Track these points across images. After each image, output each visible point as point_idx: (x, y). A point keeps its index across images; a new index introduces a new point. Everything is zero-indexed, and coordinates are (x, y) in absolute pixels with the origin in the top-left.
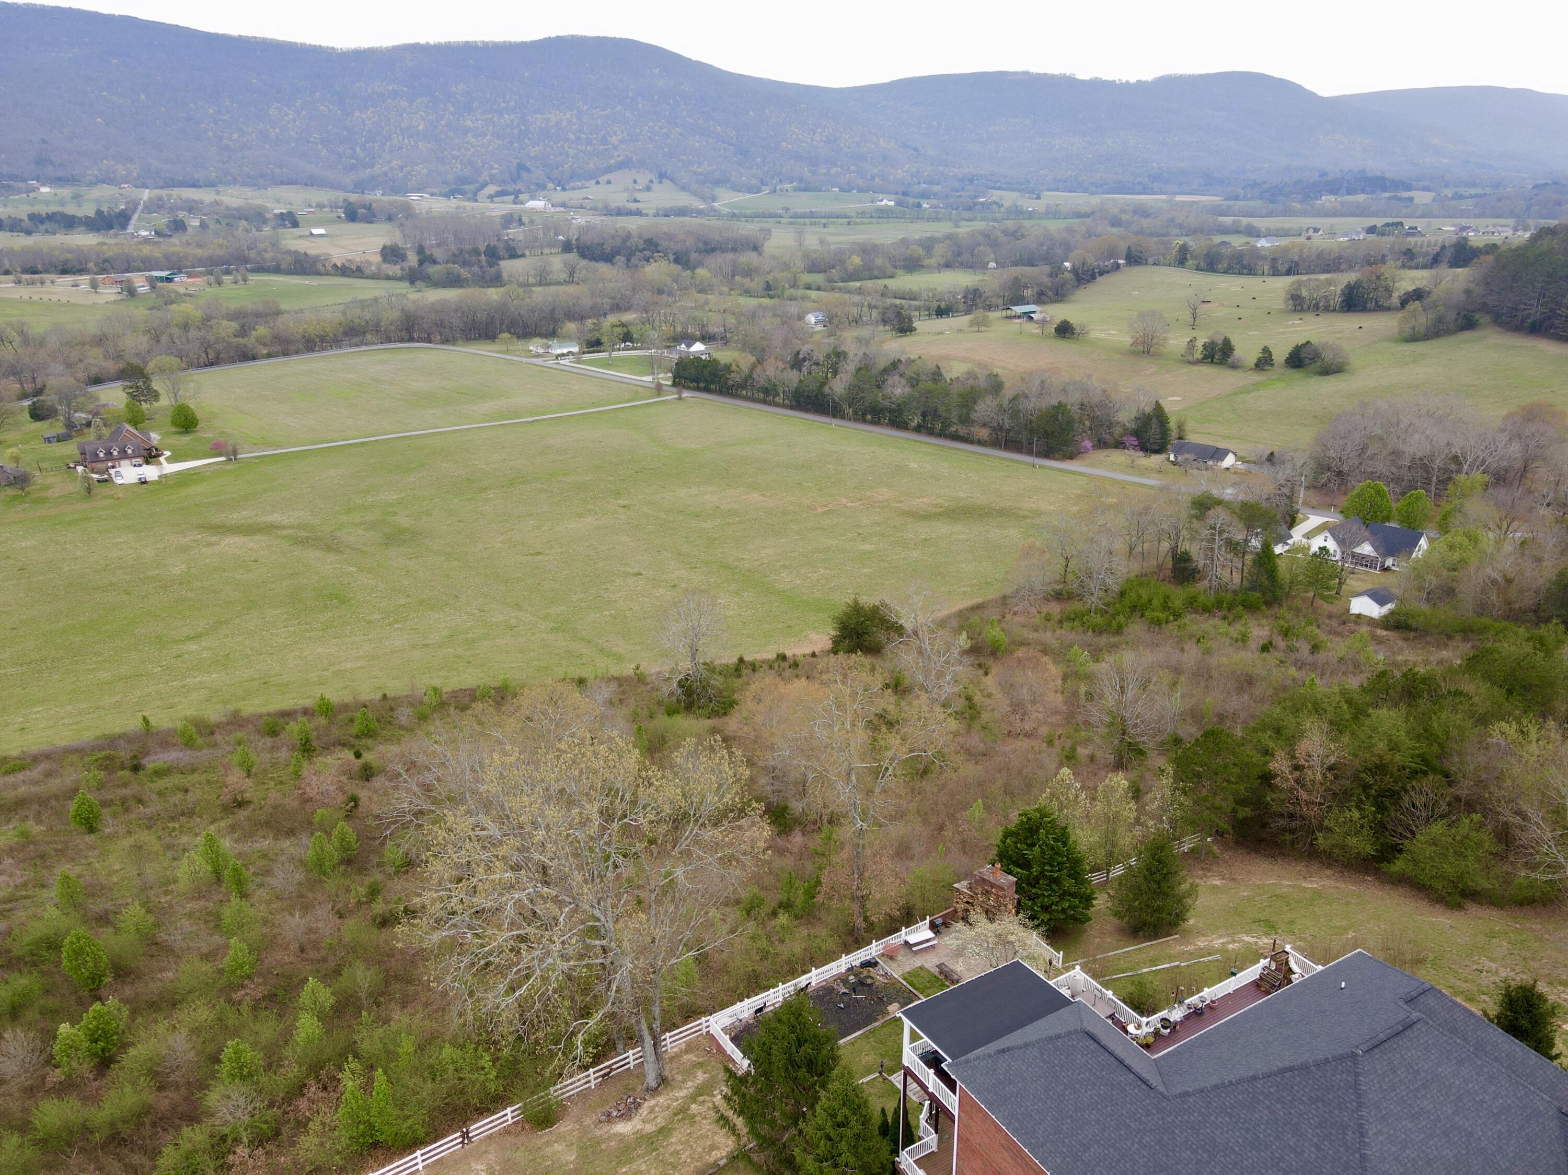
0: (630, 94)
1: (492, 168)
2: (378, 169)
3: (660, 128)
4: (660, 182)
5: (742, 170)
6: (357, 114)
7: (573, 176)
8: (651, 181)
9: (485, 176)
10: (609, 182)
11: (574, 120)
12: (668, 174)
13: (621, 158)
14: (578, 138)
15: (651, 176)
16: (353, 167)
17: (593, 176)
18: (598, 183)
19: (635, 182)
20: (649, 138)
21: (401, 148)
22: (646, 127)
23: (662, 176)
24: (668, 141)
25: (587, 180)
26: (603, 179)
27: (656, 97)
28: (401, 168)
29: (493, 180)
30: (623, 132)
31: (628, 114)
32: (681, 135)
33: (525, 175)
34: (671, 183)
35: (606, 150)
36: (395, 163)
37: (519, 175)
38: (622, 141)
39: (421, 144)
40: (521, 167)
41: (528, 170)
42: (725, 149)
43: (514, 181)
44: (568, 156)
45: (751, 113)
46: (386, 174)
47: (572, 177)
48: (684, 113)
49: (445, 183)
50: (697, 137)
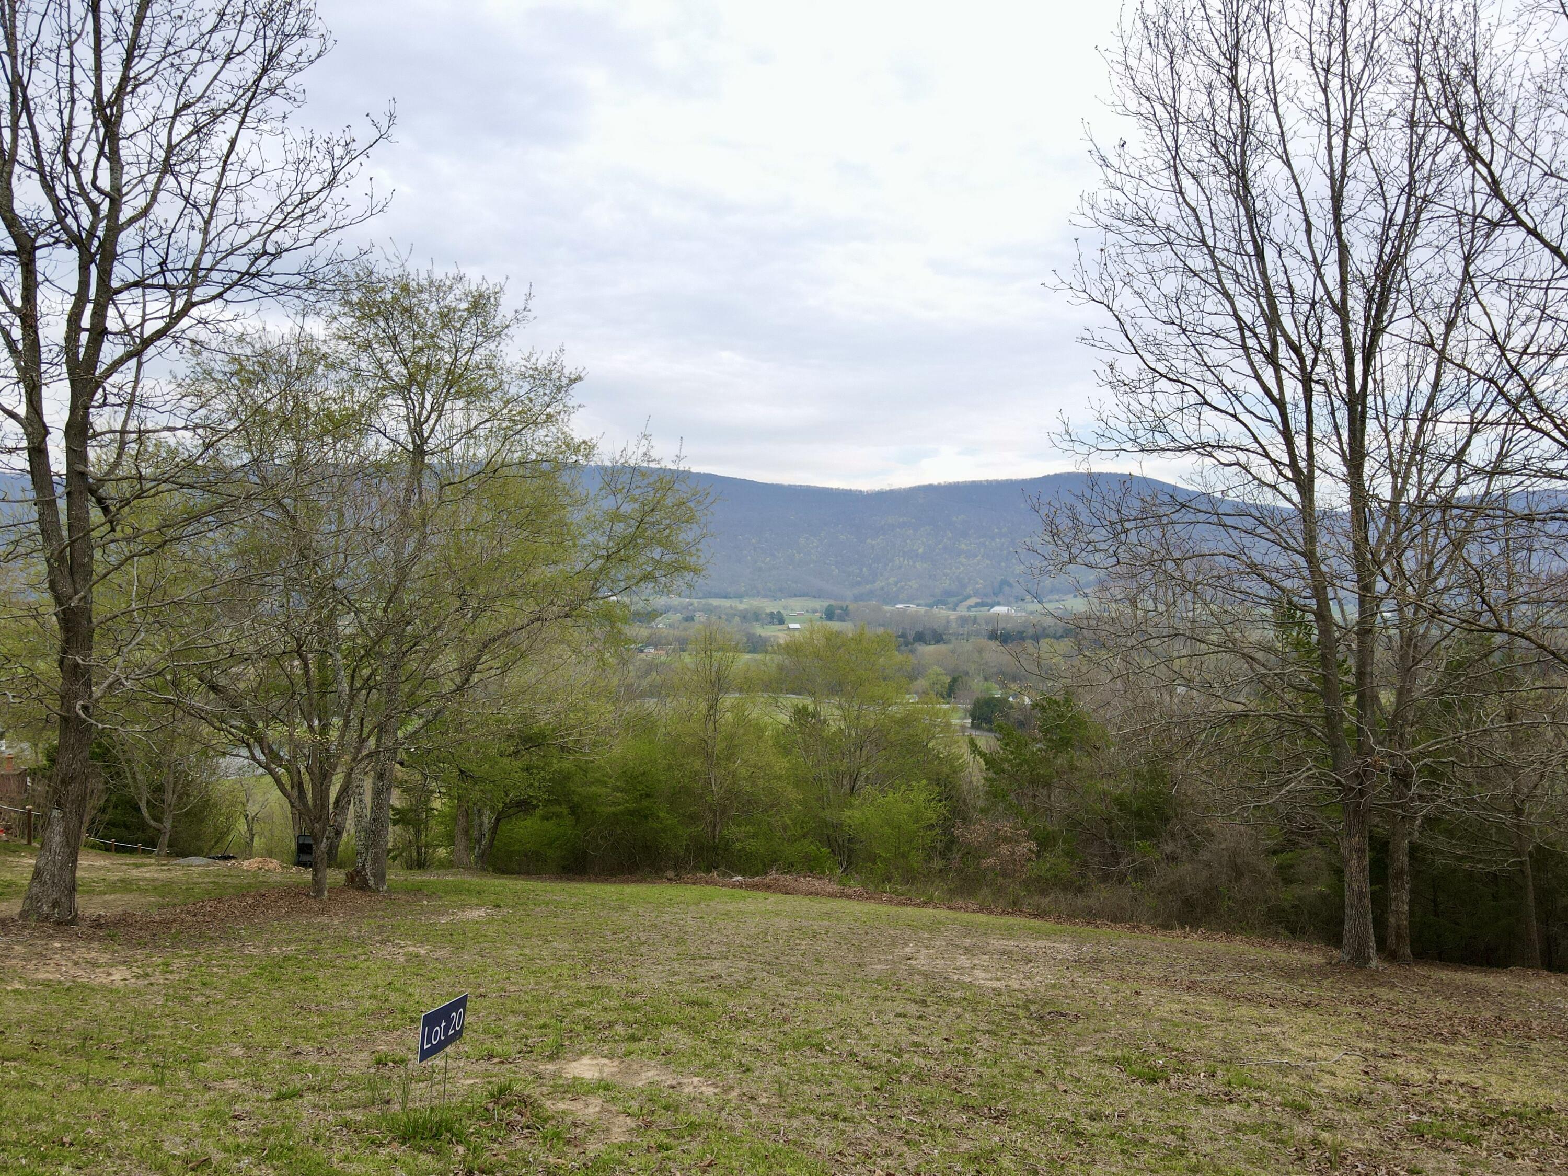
1: (977, 583)
2: (879, 584)
6: (869, 541)
7: (1052, 591)
9: (969, 590)
16: (859, 583)
18: (1076, 597)
21: (900, 567)
25: (1066, 594)
28: (896, 583)
29: (976, 594)
33: (1006, 590)
36: (892, 580)
37: (1001, 590)
39: (918, 565)
40: (1005, 582)
41: (1010, 586)
43: (995, 594)
46: (882, 589)
49: (932, 596)
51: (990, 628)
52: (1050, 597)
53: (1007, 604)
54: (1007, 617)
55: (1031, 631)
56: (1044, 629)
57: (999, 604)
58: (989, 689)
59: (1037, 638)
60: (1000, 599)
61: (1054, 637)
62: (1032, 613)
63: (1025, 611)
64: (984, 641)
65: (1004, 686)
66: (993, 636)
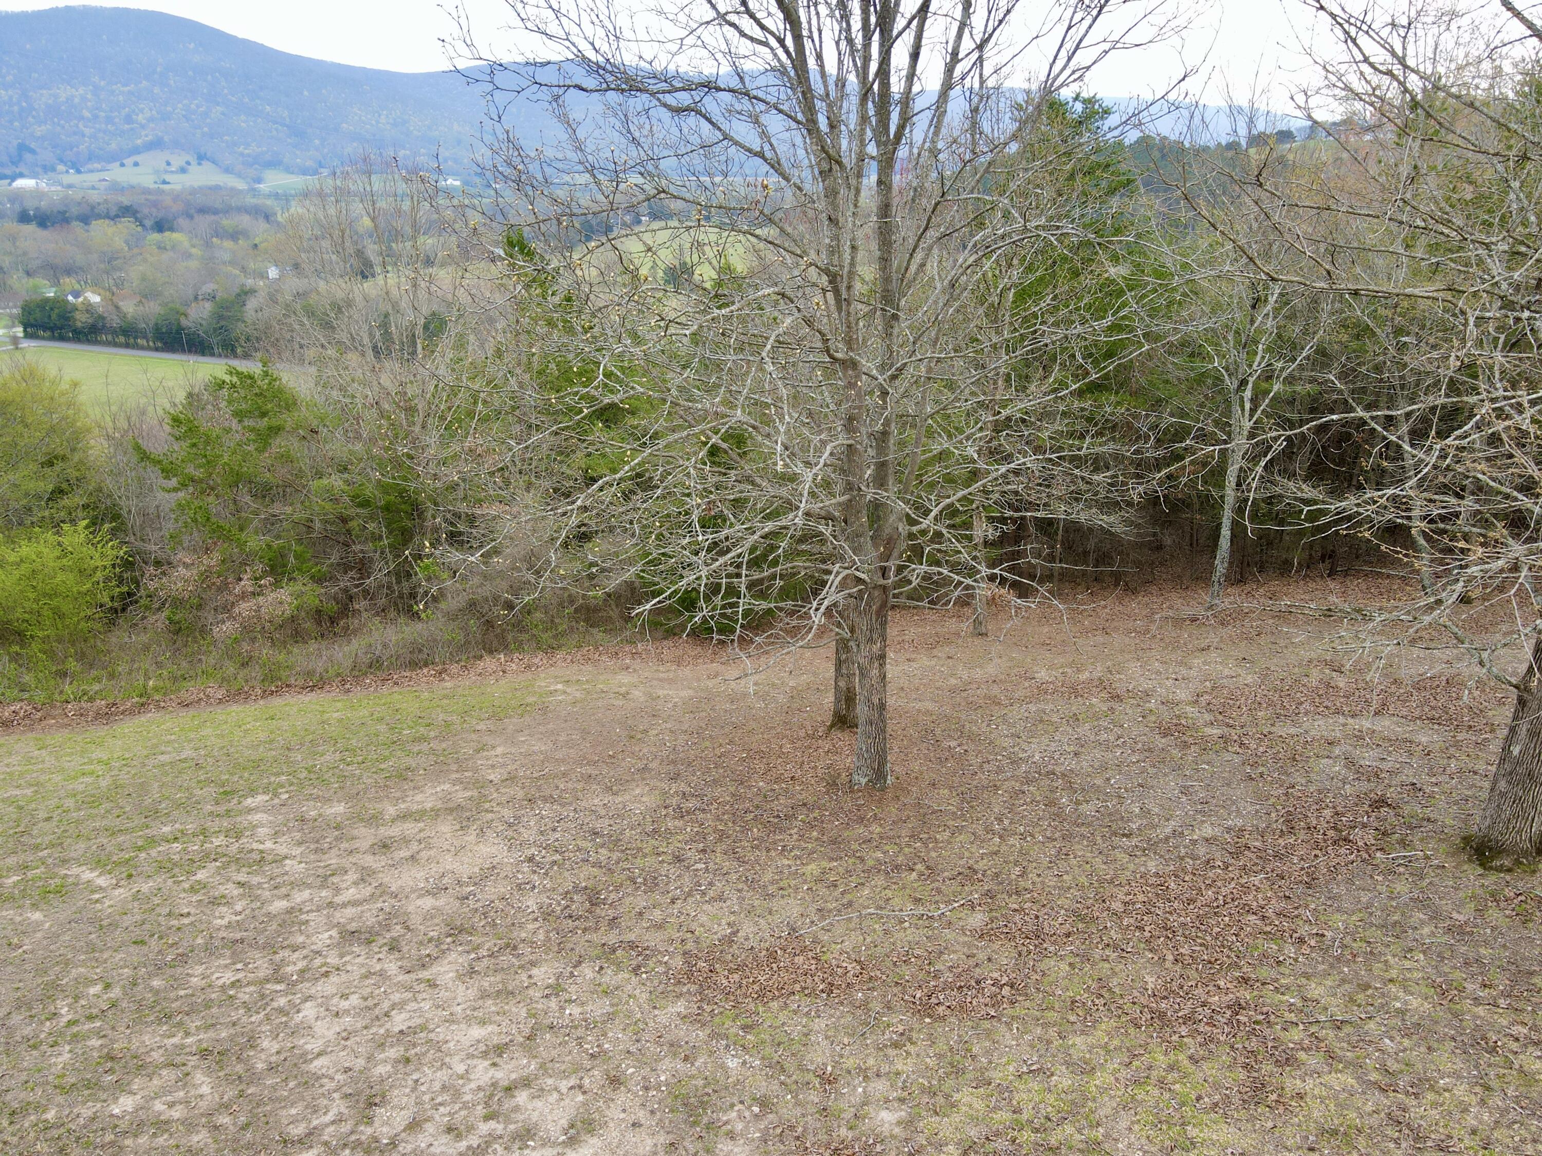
0: (158, 70)
3: (198, 107)
4: (199, 164)
5: (298, 152)
7: (91, 157)
8: (188, 163)
10: (136, 164)
11: (89, 96)
12: (209, 155)
13: (150, 137)
14: (96, 117)
15: (188, 158)
17: (117, 158)
18: (122, 165)
19: (168, 164)
20: (184, 116)
22: (180, 106)
23: (201, 158)
24: (208, 120)
25: (109, 162)
26: (129, 161)
27: (190, 73)
30: (151, 110)
31: (156, 90)
32: (223, 114)
33: (28, 156)
34: (213, 166)
35: (132, 129)
37: (20, 156)
38: (151, 119)
40: (24, 148)
41: (33, 152)
42: (276, 129)
43: (15, 166)
44: (84, 136)
45: (306, 93)
47: (90, 159)
48: (226, 91)
50: (243, 117)
51: (17, 207)
52: (90, 166)
53: (34, 176)
54: (38, 194)
55: (75, 211)
56: (93, 208)
57: (21, 175)
58: (36, 287)
59: (85, 219)
60: (22, 169)
61: (108, 216)
62: (70, 186)
63: (61, 185)
64: (12, 226)
65: (56, 283)
66: (24, 218)
